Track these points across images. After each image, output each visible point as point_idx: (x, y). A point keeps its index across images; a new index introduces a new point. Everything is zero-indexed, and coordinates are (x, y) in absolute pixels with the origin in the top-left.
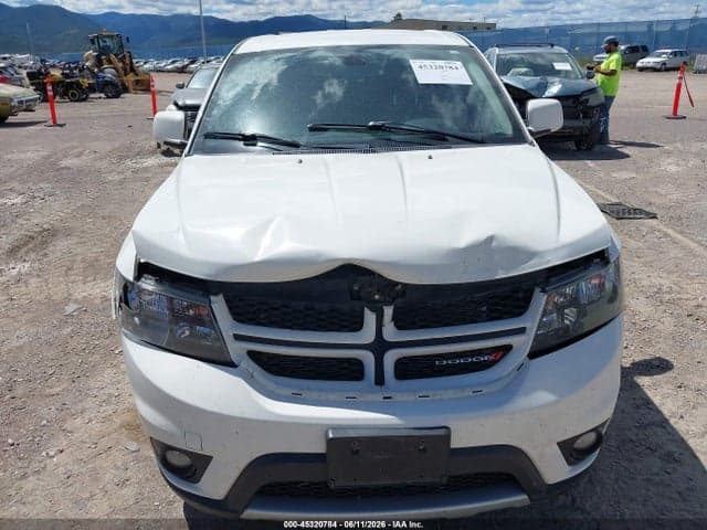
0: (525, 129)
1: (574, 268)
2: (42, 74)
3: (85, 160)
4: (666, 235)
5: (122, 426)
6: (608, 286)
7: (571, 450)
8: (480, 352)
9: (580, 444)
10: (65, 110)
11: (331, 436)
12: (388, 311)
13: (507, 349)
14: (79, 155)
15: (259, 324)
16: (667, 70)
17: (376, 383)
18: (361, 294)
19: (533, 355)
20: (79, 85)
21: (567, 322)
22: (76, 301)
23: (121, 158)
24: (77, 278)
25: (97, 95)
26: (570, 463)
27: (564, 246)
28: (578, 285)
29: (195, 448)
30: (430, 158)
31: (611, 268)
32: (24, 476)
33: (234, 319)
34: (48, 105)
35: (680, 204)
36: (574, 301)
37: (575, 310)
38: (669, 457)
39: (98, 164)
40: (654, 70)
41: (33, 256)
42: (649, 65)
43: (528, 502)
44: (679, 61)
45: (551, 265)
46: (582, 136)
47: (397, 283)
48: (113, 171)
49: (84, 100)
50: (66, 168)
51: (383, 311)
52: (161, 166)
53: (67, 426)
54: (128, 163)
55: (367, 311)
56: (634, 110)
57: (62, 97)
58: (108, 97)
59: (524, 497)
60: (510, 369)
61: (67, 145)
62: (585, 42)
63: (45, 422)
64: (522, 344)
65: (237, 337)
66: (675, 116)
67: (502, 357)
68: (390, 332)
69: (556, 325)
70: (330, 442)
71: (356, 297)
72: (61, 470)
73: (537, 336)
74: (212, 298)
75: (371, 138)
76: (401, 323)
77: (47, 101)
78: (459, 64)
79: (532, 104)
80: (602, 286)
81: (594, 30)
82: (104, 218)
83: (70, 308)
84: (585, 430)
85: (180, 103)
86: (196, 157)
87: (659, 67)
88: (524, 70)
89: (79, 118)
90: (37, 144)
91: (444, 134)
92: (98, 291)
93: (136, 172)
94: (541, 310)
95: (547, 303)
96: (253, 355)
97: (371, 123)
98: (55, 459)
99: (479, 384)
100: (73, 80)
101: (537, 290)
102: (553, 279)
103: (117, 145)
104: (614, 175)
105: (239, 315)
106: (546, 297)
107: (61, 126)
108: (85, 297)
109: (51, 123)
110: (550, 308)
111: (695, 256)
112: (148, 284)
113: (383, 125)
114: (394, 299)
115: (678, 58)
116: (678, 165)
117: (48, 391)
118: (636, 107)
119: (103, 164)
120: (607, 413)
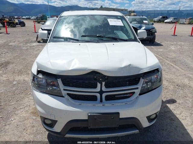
0: (137, 37)
1: (150, 73)
2: (2, 19)
3: (16, 43)
4: (172, 65)
5: (31, 113)
6: (159, 78)
7: (149, 119)
8: (127, 94)
9: (152, 117)
10: (10, 30)
11: (89, 115)
12: (104, 83)
13: (134, 93)
14: (14, 42)
15: (70, 86)
16: (172, 23)
17: (100, 102)
18: (97, 79)
19: (140, 94)
20: (13, 23)
21: (149, 86)
22: (16, 81)
23: (26, 43)
24: (16, 75)
25: (18, 26)
26: (149, 122)
27: (148, 67)
28: (151, 77)
29: (53, 118)
30: (114, 44)
31: (160, 73)
32: (5, 125)
33: (64, 85)
34: (5, 28)
35: (175, 58)
36: (150, 81)
37: (150, 83)
38: (172, 120)
39: (20, 45)
40: (169, 23)
41: (3, 69)
42: (168, 22)
43: (139, 132)
44: (175, 21)
45: (145, 72)
46: (151, 40)
47: (106, 76)
48: (24, 46)
49: (15, 27)
50: (11, 45)
51: (102, 83)
52: (37, 45)
53: (16, 113)
54: (28, 44)
55: (98, 83)
56: (164, 33)
57: (8, 26)
58: (21, 26)
59: (138, 131)
60: (134, 98)
61: (11, 39)
62: (151, 15)
63: (10, 112)
64: (137, 92)
65: (64, 90)
66: (174, 35)
67: (132, 95)
68: (104, 89)
69: (146, 87)
70: (89, 116)
71: (95, 79)
72: (15, 124)
73: (141, 90)
74: (58, 79)
75: (97, 39)
76: (107, 86)
77: (5, 27)
78: (120, 20)
79: (139, 31)
80: (157, 77)
81: (154, 12)
82: (22, 59)
83: (15, 83)
84: (153, 114)
85: (43, 29)
86: (51, 43)
87: (170, 22)
88: (136, 22)
89: (14, 32)
90: (2, 39)
91: (116, 38)
92: (22, 78)
93: (30, 47)
94: (142, 83)
95: (144, 81)
96: (68, 94)
97: (98, 35)
98: (14, 121)
99: (127, 102)
100: (12, 21)
101: (141, 78)
102: (145, 75)
103: (25, 39)
104: (159, 50)
105: (65, 84)
106: (143, 80)
107: (8, 34)
108: (19, 80)
109: (6, 33)
110: (144, 83)
111: (179, 71)
112: (40, 76)
113: (101, 36)
114: (105, 80)
115: (175, 20)
116: (175, 48)
117: (10, 104)
118: (164, 32)
119: (21, 44)
120: (159, 109)
